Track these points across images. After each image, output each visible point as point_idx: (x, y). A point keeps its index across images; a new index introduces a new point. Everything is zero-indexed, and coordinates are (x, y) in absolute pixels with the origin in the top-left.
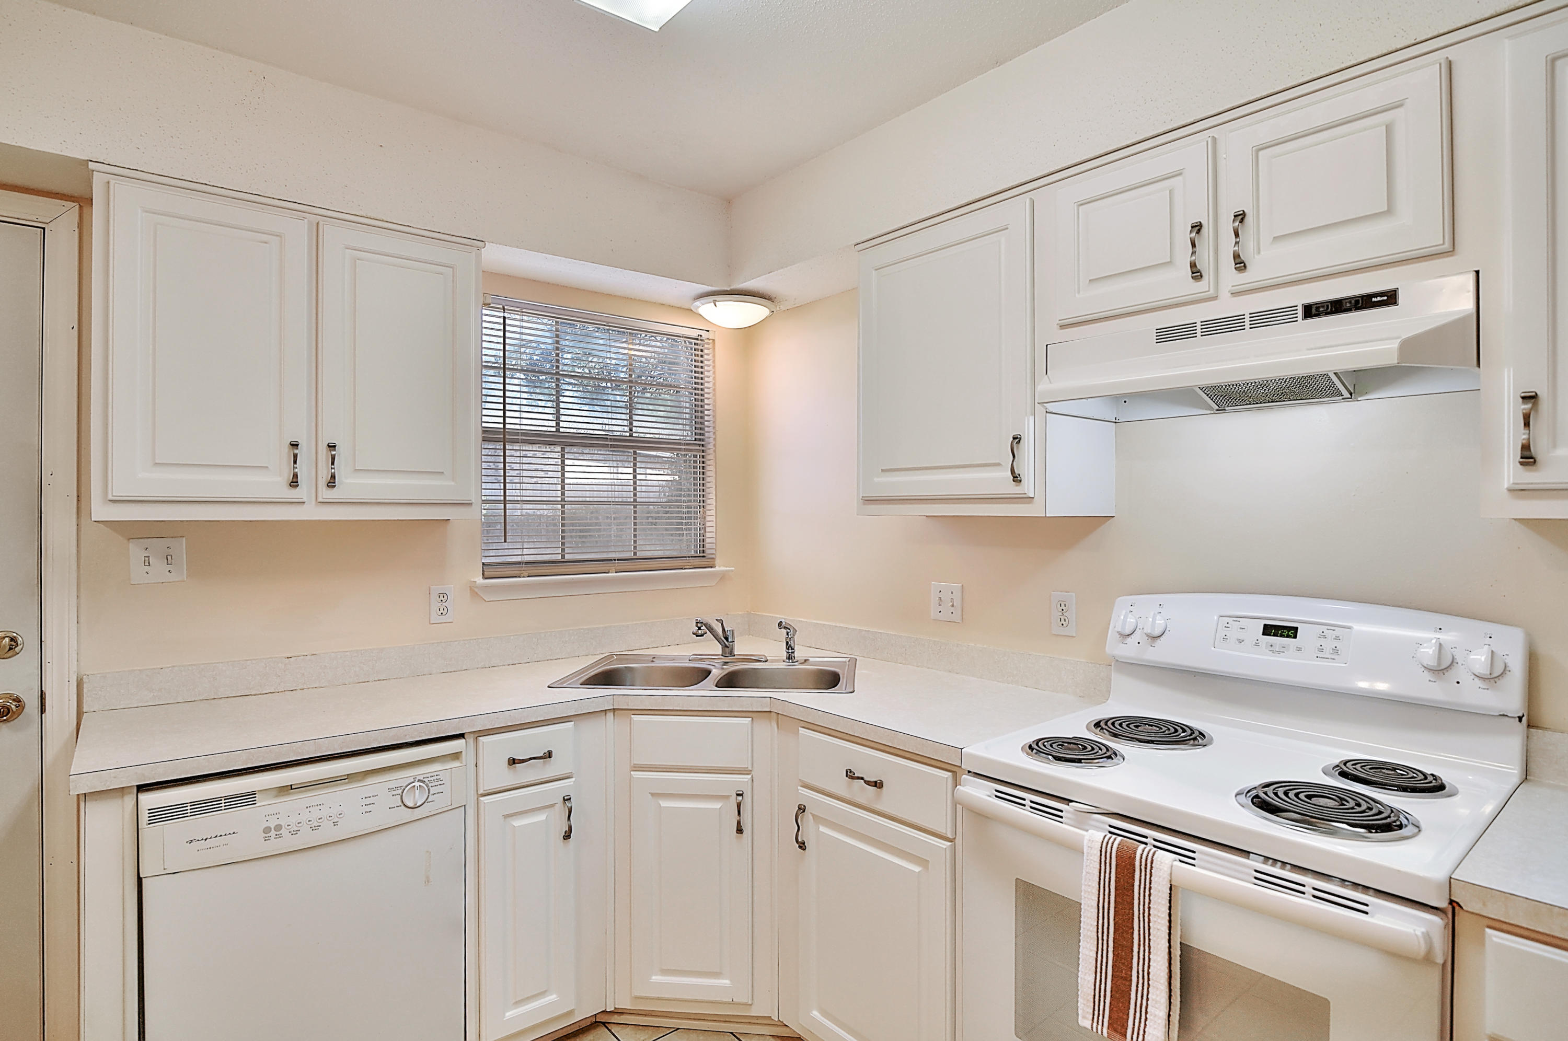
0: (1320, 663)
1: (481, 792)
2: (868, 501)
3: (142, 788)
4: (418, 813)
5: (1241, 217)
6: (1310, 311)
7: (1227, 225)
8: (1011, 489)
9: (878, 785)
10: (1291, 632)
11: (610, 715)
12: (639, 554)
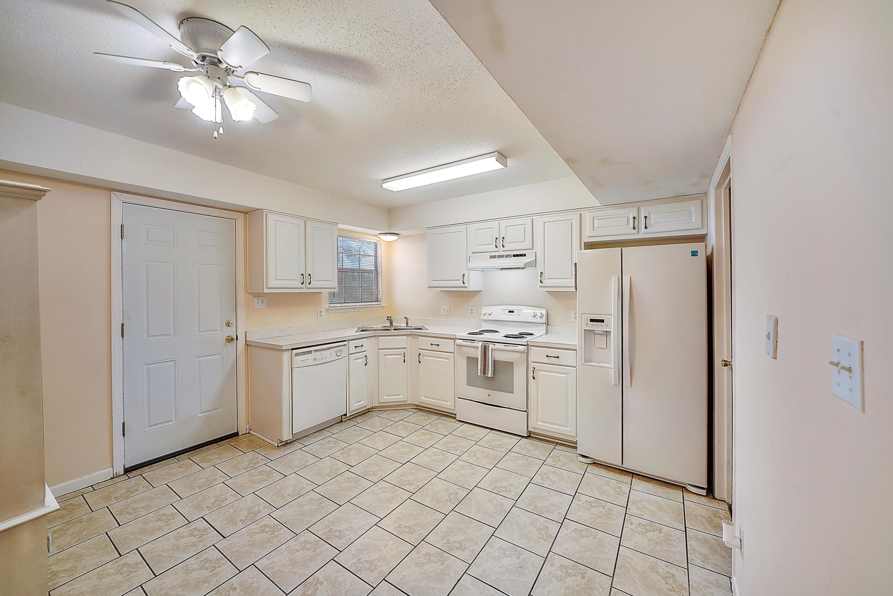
0: (517, 317)
1: (350, 353)
2: (429, 287)
3: (292, 349)
4: (339, 357)
5: (503, 238)
6: (514, 256)
7: (501, 239)
8: (463, 285)
9: (438, 345)
10: (513, 312)
11: (373, 337)
12: (362, 301)
